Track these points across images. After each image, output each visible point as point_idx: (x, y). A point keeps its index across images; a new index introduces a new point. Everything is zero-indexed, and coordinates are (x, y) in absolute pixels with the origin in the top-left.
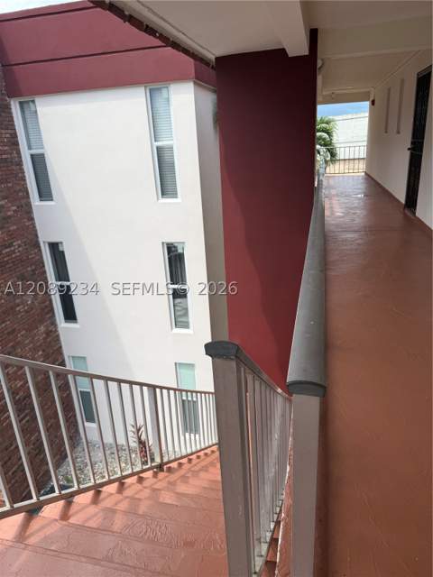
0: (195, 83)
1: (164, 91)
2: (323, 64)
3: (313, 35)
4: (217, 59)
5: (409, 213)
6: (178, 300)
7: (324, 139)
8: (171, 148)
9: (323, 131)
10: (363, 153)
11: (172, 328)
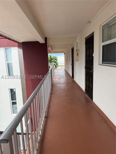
0: (18, 47)
1: (10, 49)
2: (49, 45)
3: (46, 39)
4: (22, 42)
5: (73, 79)
6: (14, 105)
7: (55, 61)
8: (11, 63)
9: (55, 59)
10: (64, 64)
11: (12, 114)
